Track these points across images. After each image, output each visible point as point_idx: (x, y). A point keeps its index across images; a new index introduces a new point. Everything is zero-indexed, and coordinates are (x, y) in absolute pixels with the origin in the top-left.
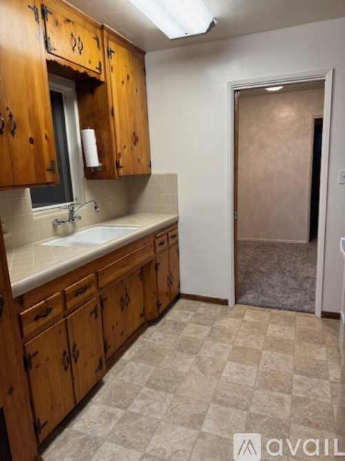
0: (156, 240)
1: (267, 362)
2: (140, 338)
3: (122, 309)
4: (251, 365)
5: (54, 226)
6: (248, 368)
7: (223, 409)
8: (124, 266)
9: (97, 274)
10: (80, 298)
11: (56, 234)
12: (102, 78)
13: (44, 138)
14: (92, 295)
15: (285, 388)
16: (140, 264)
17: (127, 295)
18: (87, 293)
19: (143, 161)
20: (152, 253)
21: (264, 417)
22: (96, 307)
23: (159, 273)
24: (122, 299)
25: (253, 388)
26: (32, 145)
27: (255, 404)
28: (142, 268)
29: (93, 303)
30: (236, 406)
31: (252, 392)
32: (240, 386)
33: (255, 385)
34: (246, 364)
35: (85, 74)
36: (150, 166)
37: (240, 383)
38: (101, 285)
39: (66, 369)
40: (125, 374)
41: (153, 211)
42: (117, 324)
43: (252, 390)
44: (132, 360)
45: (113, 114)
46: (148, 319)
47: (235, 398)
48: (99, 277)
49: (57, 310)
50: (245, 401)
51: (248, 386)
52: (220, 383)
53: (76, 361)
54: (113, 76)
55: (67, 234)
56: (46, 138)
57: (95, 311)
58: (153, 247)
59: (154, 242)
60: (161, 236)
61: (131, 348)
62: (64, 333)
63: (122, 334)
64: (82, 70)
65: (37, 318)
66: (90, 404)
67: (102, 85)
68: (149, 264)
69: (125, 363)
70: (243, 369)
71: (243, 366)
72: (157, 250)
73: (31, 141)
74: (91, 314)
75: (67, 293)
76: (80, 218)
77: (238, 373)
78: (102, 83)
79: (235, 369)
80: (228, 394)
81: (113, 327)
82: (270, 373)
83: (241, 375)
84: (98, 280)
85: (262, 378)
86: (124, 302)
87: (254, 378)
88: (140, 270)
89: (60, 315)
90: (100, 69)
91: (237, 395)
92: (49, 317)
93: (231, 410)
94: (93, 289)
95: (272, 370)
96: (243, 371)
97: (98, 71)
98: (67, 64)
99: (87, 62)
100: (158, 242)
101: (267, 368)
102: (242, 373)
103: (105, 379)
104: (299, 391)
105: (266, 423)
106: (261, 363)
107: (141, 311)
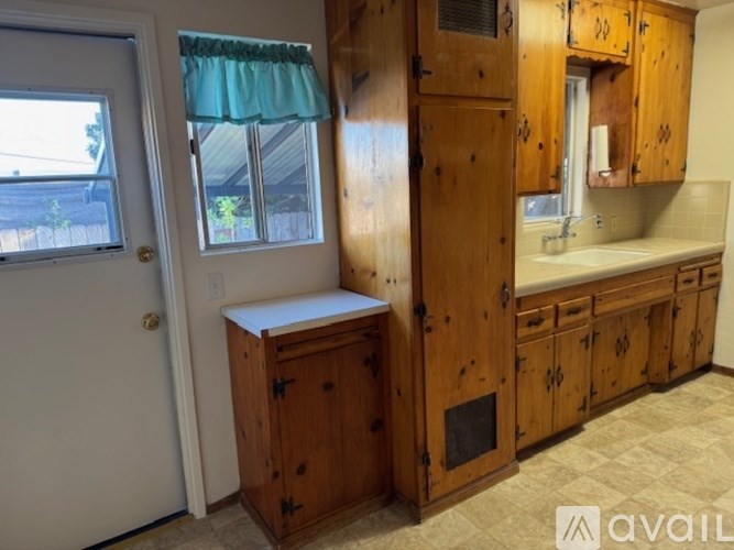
0: (680, 275)
2: (638, 401)
3: (618, 354)
5: (544, 241)
8: (628, 297)
9: (594, 298)
10: (573, 318)
11: (544, 251)
12: (628, 62)
13: (553, 141)
14: (584, 321)
16: (650, 301)
17: (625, 338)
18: (580, 316)
19: (674, 163)
20: (671, 291)
22: (587, 337)
23: (677, 321)
24: (618, 341)
26: (541, 152)
28: (653, 308)
29: (585, 330)
35: (608, 61)
36: (684, 170)
38: (596, 313)
39: (549, 388)
40: (613, 429)
41: (679, 236)
42: (608, 369)
44: (625, 418)
45: (637, 105)
46: (652, 380)
48: (596, 303)
49: (548, 323)
53: (559, 385)
54: (644, 55)
55: (556, 253)
56: (555, 141)
57: (586, 340)
58: (673, 284)
59: (676, 277)
60: (688, 271)
61: (624, 408)
62: (551, 350)
63: (614, 384)
64: (604, 58)
65: (530, 324)
66: (567, 442)
67: (627, 71)
68: (664, 305)
69: (614, 419)
72: (679, 289)
73: (541, 146)
74: (581, 341)
75: (560, 309)
76: (574, 235)
78: (628, 66)
81: (603, 371)
84: (593, 305)
86: (621, 346)
88: (648, 311)
89: (549, 330)
90: (627, 51)
92: (541, 328)
94: (587, 313)
97: (624, 54)
98: (587, 55)
99: (612, 47)
100: (682, 277)
103: (586, 426)
107: (643, 367)
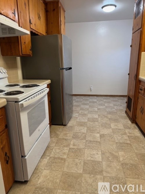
1: (80, 164)
4: (88, 160)
6: (89, 158)
7: (95, 140)
15: (72, 150)
21: (80, 139)
25: (85, 148)
27: (84, 143)
30: (91, 141)
31: (86, 147)
32: (91, 149)
33: (85, 150)
34: (91, 161)
37: (92, 150)
43: (86, 148)
47: (92, 144)
50: (88, 143)
51: (88, 149)
52: (100, 149)
70: (92, 157)
71: (92, 159)
77: (94, 154)
79: (96, 157)
80: (95, 145)
82: (78, 157)
83: (92, 154)
85: (82, 153)
87: (85, 153)
91: (92, 145)
93: (92, 140)
95: (77, 158)
96: (92, 156)
101: (79, 160)
102: (92, 155)
104: (66, 150)
105: (80, 138)
106: (83, 162)
